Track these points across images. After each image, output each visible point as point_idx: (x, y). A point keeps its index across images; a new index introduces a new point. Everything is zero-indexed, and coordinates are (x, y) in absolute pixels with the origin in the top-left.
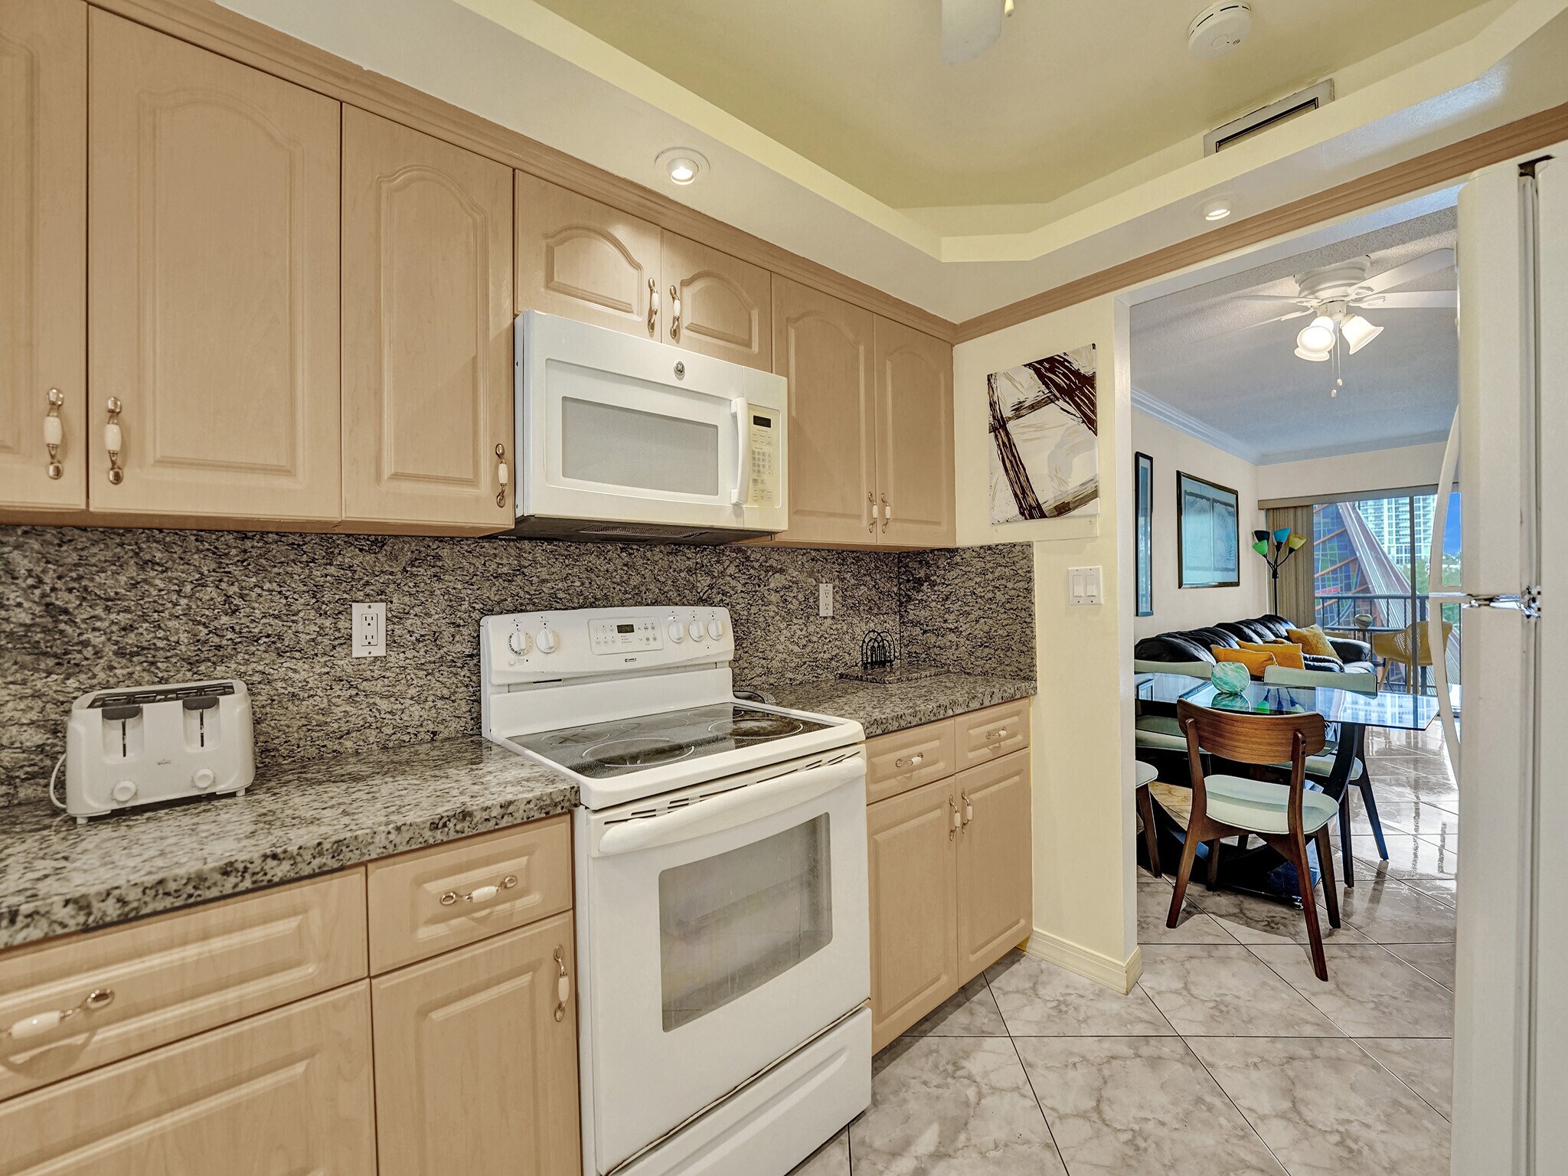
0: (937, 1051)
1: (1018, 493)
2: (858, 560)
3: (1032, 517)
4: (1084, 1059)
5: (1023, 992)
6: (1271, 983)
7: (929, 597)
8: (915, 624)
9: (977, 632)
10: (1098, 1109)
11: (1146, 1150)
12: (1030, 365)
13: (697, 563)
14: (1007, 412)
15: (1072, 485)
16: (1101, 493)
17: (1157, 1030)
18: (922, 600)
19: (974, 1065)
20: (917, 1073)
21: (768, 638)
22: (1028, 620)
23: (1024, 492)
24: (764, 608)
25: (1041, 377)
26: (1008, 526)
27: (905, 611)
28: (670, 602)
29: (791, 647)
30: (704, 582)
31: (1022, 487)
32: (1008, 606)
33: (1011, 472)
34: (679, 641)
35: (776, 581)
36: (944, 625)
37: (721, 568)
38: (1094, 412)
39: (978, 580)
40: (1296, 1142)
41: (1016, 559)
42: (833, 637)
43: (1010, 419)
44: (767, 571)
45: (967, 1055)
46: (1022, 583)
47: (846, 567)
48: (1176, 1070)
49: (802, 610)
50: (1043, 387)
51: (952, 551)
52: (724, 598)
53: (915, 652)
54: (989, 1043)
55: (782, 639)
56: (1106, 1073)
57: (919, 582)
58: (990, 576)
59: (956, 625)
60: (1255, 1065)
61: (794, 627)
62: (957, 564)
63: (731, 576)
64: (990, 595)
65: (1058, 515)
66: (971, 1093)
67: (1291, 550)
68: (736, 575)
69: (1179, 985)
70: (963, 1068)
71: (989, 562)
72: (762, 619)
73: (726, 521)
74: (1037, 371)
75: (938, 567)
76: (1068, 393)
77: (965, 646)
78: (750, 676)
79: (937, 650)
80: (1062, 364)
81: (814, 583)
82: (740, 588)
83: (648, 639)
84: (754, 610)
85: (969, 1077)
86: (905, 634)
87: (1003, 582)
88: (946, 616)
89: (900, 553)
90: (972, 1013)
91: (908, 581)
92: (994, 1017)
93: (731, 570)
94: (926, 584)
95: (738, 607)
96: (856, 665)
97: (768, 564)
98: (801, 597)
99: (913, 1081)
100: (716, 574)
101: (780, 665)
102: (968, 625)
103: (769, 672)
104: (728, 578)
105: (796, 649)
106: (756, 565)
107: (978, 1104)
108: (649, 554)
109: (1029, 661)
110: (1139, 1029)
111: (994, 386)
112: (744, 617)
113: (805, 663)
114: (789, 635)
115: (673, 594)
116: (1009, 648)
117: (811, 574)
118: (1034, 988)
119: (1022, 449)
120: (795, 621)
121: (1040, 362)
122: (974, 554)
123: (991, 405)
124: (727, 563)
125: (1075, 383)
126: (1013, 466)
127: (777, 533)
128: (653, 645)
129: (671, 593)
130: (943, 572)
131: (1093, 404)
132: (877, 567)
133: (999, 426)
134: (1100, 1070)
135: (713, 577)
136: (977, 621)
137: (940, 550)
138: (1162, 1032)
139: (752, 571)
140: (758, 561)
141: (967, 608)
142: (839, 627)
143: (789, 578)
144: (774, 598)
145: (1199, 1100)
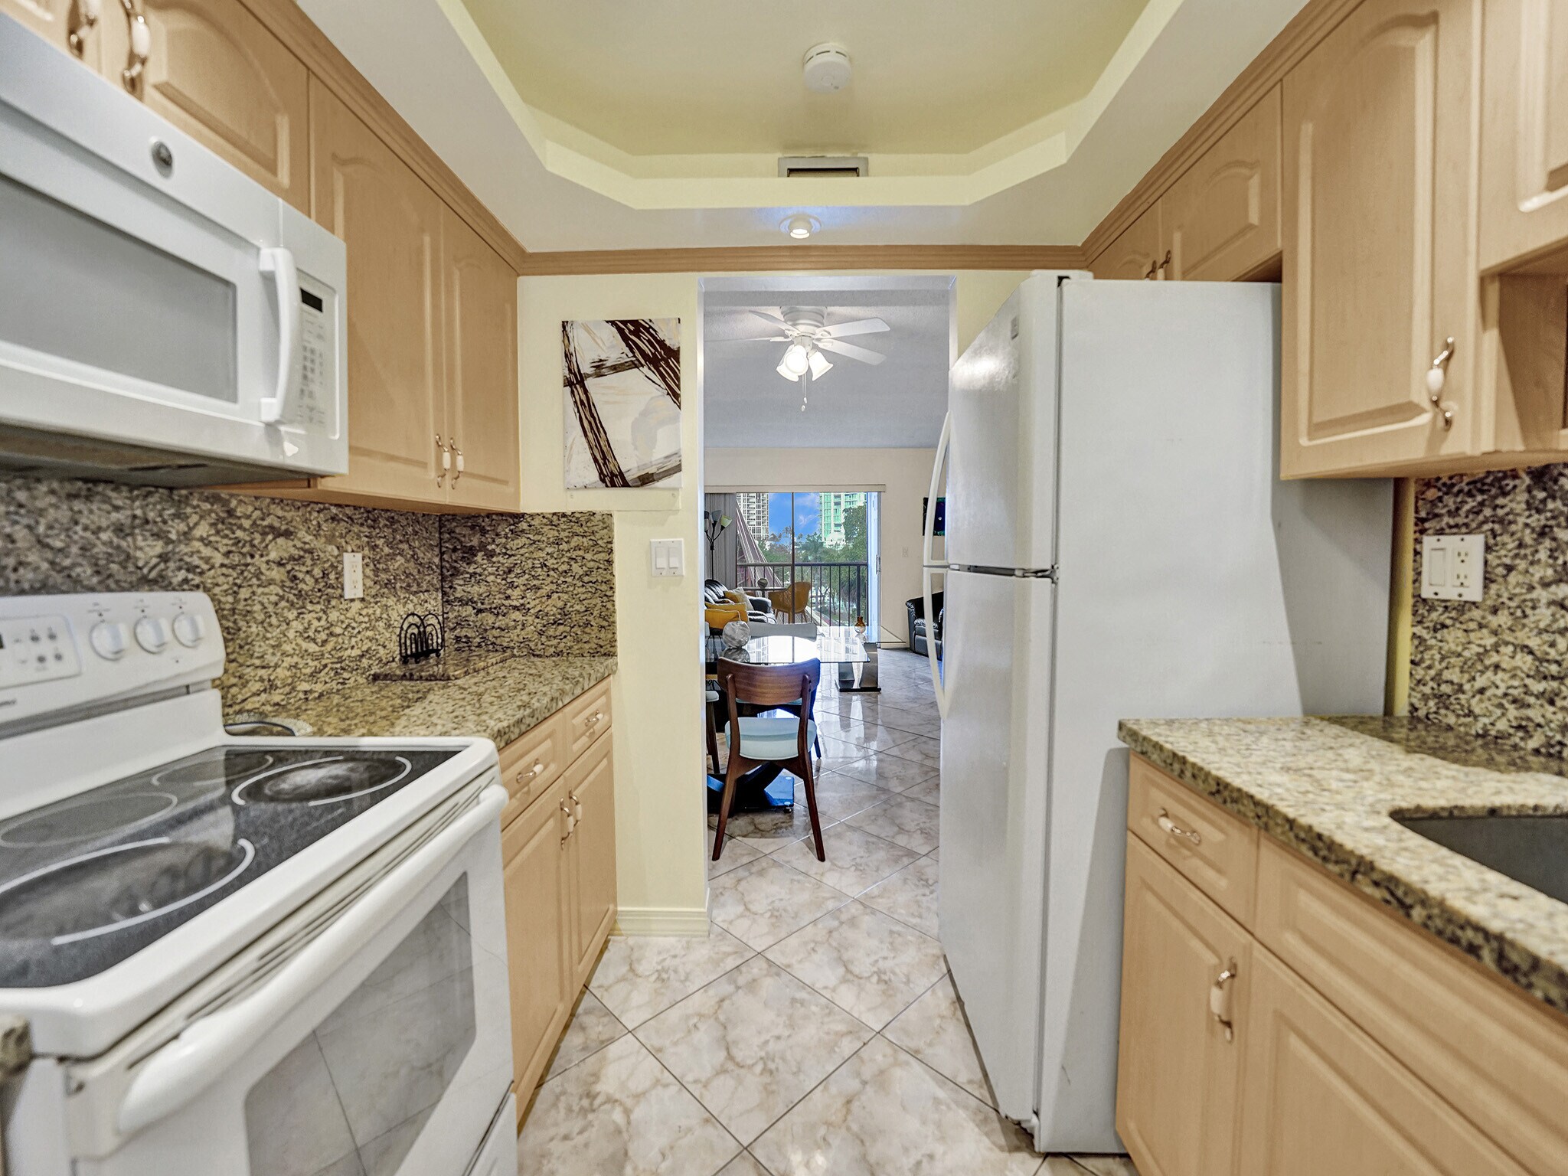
0: (563, 1093)
1: (599, 458)
2: (392, 521)
3: (613, 485)
4: (701, 1016)
5: (623, 979)
6: (796, 877)
7: (485, 569)
8: (464, 602)
9: (549, 608)
10: (730, 1057)
11: (777, 1069)
12: (613, 323)
13: (135, 517)
14: (586, 369)
15: (655, 458)
16: (683, 468)
17: (742, 957)
18: (475, 573)
19: (606, 1086)
20: (552, 1132)
21: (269, 635)
22: (609, 593)
23: (604, 458)
24: (260, 590)
25: (625, 338)
26: (586, 492)
27: (451, 587)
28: (76, 586)
29: (305, 645)
30: (148, 550)
31: (603, 452)
32: (586, 579)
33: (590, 434)
34: (118, 655)
35: (279, 549)
36: (507, 603)
37: (183, 527)
38: (678, 386)
39: (550, 550)
40: (858, 996)
41: (595, 528)
42: (364, 625)
43: (589, 376)
44: (264, 534)
45: (596, 1076)
46: (603, 554)
47: (377, 531)
48: (768, 984)
49: (320, 590)
50: (627, 350)
51: (518, 517)
52: (190, 576)
53: (466, 636)
54: (613, 1050)
55: (291, 634)
56: (722, 1018)
57: (471, 552)
58: (565, 546)
59: (521, 601)
60: (813, 949)
61: (308, 617)
62: (523, 531)
63: (202, 539)
64: (565, 567)
65: (642, 485)
66: (618, 1116)
67: (723, 528)
68: (212, 539)
69: (741, 908)
70: (598, 1094)
71: (564, 530)
72: (257, 607)
73: (254, 449)
74: (621, 331)
75: (497, 535)
76: (654, 362)
77: (533, 624)
78: (240, 697)
79: (496, 633)
80: (647, 330)
81: (336, 552)
82: (218, 559)
83: (41, 659)
84: (244, 593)
85: (611, 1100)
86: (451, 615)
87: (581, 553)
88: (509, 592)
89: (443, 515)
90: (583, 1028)
91: (455, 550)
92: (606, 1020)
93: (203, 530)
94: (480, 554)
95: (217, 590)
96: (393, 661)
97: (265, 523)
98: (317, 572)
99: (552, 1145)
100: (173, 536)
101: (288, 674)
102: (537, 601)
103: (272, 686)
104: (197, 544)
105: (312, 648)
106: (247, 523)
107: (629, 1123)
108: (21, 496)
109: (610, 636)
110: (731, 963)
111: (570, 335)
112: (228, 606)
113: (325, 666)
114: (301, 628)
115: (85, 571)
116: (588, 624)
117: (330, 540)
118: (632, 970)
119: (603, 411)
120: (310, 607)
121: (624, 322)
122: (545, 521)
123: (566, 356)
124: (195, 518)
125: (660, 353)
126: (592, 428)
127: (323, 477)
128: (53, 668)
129: (78, 570)
130: (504, 540)
131: (678, 379)
132: (416, 533)
133: (575, 381)
134: (717, 1019)
135: (169, 541)
136: (549, 597)
137: (501, 514)
138: (747, 956)
139: (239, 533)
140: (248, 517)
141: (536, 582)
142: (371, 611)
143: (299, 545)
144: (277, 574)
145: (794, 1000)
